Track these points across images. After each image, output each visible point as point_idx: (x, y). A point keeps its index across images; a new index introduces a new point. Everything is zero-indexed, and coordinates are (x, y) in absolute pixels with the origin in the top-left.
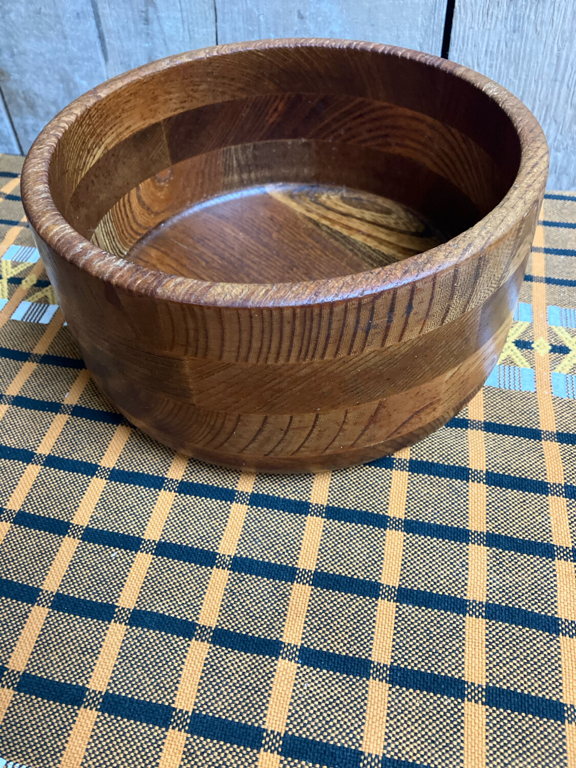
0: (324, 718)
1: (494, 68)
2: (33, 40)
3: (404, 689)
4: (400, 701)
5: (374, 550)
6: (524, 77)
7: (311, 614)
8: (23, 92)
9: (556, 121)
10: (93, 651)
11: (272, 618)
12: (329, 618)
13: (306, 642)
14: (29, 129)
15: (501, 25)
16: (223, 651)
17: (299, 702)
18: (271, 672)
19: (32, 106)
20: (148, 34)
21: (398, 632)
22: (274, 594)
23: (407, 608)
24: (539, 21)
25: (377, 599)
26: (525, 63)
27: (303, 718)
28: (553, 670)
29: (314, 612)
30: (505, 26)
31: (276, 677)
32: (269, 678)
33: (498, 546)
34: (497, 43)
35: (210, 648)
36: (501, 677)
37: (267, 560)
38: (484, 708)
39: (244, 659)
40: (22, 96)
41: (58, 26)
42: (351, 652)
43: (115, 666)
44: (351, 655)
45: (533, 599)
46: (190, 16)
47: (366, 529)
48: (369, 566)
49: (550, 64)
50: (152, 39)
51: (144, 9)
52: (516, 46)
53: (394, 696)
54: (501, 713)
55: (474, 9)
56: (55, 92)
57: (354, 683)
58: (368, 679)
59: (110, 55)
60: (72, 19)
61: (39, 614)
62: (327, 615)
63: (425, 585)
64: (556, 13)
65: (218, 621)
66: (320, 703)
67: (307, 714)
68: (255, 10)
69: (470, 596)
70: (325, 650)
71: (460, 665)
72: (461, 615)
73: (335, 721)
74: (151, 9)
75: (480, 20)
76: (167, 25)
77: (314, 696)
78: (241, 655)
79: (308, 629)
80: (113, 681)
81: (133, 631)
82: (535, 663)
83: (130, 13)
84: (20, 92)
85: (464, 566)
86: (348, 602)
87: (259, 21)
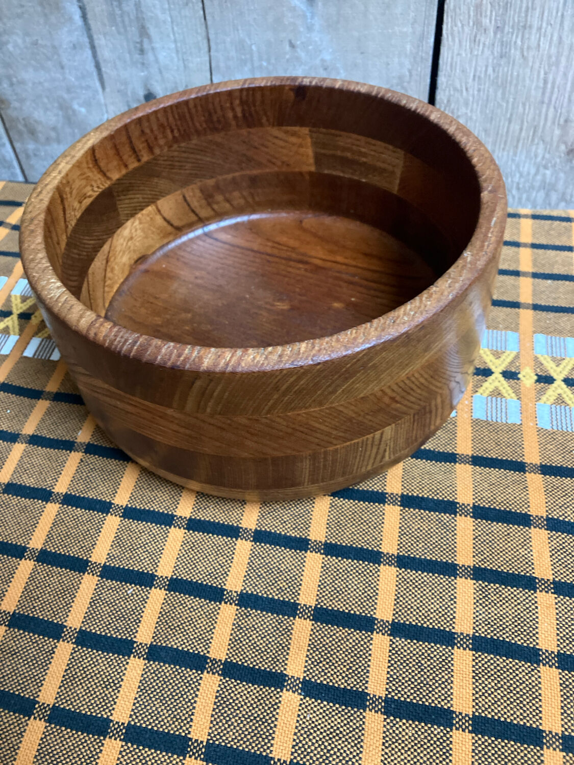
0: (325, 747)
1: (482, 93)
2: (31, 70)
3: (398, 720)
4: (394, 731)
5: (369, 585)
6: (511, 100)
7: (312, 648)
8: (24, 119)
10: (115, 684)
11: (276, 652)
12: (329, 652)
13: (308, 675)
15: (488, 51)
16: (232, 683)
17: (302, 732)
18: (276, 704)
19: (32, 132)
20: (143, 64)
21: (392, 665)
22: (278, 629)
23: (400, 642)
24: (526, 47)
25: (372, 633)
26: (513, 88)
27: (306, 747)
28: (534, 699)
29: (315, 646)
30: (492, 52)
31: (281, 708)
32: (275, 709)
33: (484, 580)
34: (484, 69)
35: (221, 680)
36: (487, 706)
37: (270, 596)
38: (470, 736)
39: (252, 691)
40: (23, 122)
41: (55, 57)
42: (349, 685)
43: (136, 699)
44: (349, 688)
45: (516, 631)
46: (184, 46)
47: (362, 565)
48: (365, 601)
49: (537, 87)
50: (147, 68)
51: (139, 40)
52: (503, 70)
53: (388, 727)
54: (486, 741)
55: (461, 36)
56: (54, 119)
57: (352, 715)
58: (365, 711)
59: (107, 85)
60: (69, 50)
61: (64, 650)
62: (326, 649)
63: (417, 619)
65: (227, 654)
66: (321, 733)
67: (310, 744)
68: (247, 40)
69: (458, 629)
70: (325, 682)
71: (448, 696)
72: (450, 648)
73: (336, 750)
74: (146, 41)
75: (468, 47)
76: (162, 56)
77: (316, 726)
78: (249, 687)
79: (310, 662)
80: (134, 713)
81: (151, 665)
82: (518, 693)
83: (125, 44)
84: (21, 119)
85: (452, 599)
86: (346, 637)
87: (252, 50)
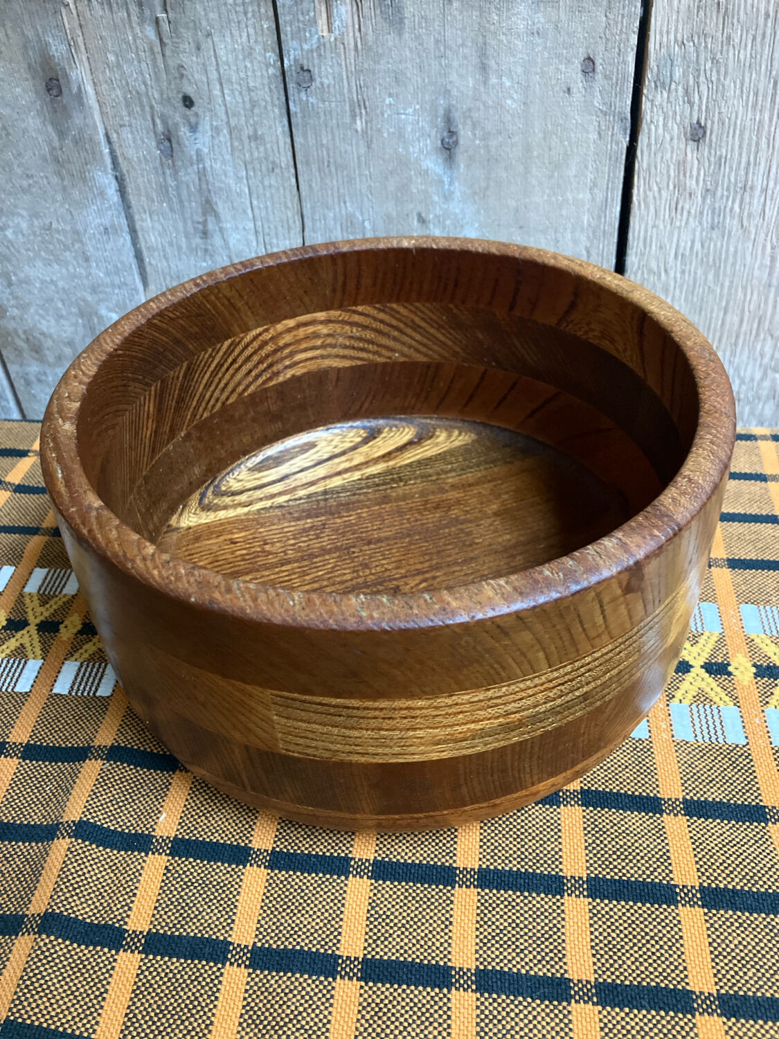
1: (687, 275)
6: (727, 284)
8: (25, 332)
9: (772, 336)
14: (33, 378)
15: (694, 221)
19: (37, 350)
20: (206, 250)
24: (746, 214)
26: (729, 267)
30: (700, 223)
34: (689, 244)
40: (23, 336)
41: (77, 246)
46: (266, 226)
49: (762, 266)
50: (211, 256)
51: (201, 220)
52: (715, 246)
55: (658, 203)
56: (71, 329)
59: (150, 279)
60: (98, 236)
64: (768, 202)
68: (358, 214)
74: (211, 219)
75: (667, 217)
76: (234, 238)
83: (181, 225)
84: (20, 332)
87: (364, 228)
